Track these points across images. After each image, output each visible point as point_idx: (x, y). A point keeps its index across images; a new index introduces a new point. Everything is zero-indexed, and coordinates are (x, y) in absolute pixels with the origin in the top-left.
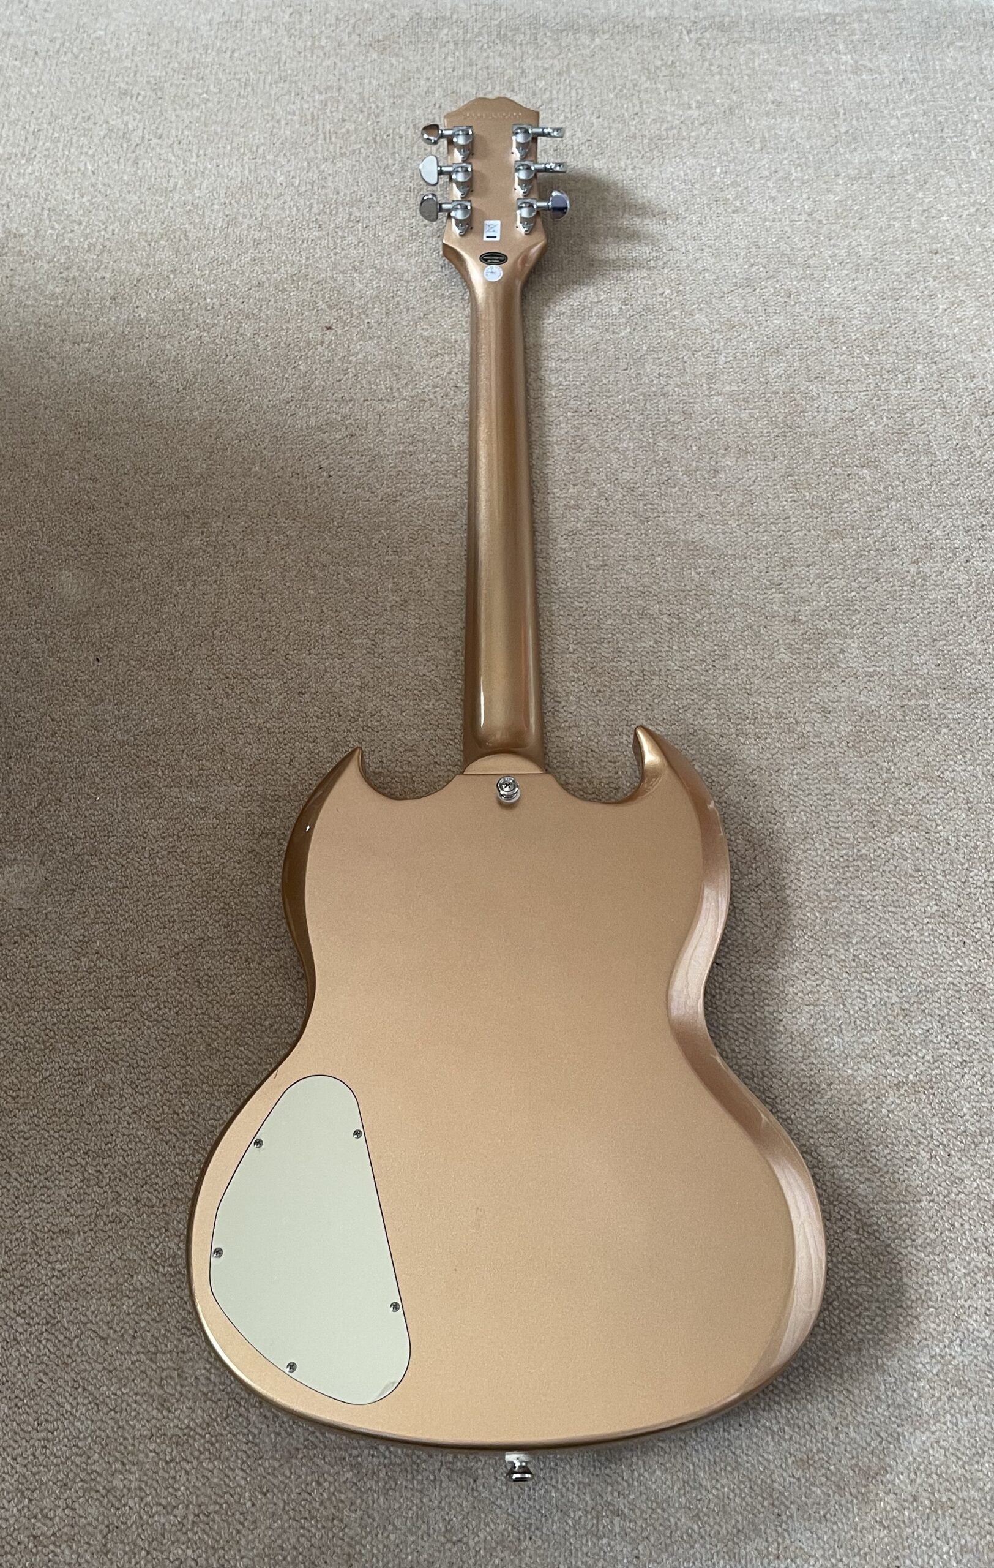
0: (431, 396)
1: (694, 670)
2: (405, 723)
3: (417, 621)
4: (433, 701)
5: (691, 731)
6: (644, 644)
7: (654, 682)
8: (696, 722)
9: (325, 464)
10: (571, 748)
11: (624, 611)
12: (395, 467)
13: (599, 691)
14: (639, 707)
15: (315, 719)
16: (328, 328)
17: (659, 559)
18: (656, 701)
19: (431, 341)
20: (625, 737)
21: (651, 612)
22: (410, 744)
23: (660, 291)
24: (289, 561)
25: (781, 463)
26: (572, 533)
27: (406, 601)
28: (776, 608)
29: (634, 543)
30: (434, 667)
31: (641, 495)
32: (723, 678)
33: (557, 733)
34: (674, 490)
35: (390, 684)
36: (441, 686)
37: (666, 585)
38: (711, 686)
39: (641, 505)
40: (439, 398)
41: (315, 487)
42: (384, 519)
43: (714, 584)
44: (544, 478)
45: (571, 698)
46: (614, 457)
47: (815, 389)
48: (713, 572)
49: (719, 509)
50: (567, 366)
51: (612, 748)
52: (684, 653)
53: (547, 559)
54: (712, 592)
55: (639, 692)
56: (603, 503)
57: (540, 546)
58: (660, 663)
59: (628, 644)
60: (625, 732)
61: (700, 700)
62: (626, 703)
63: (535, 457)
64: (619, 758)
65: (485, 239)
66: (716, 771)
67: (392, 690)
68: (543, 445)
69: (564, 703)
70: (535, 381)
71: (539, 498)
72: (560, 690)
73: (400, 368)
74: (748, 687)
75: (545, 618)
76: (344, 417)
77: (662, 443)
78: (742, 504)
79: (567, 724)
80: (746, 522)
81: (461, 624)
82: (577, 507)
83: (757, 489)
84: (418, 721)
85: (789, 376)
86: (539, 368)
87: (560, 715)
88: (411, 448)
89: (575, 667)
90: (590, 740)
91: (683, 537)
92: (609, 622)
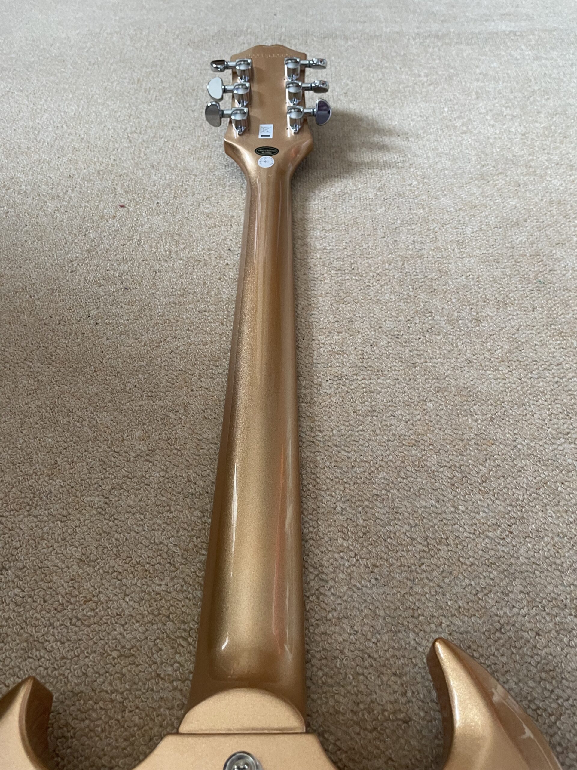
0: (206, 257)
1: (488, 537)
2: (127, 613)
3: (162, 473)
4: (167, 579)
5: (497, 625)
6: (424, 503)
7: (442, 553)
8: (501, 613)
9: (93, 313)
10: (342, 652)
11: (398, 463)
12: (163, 315)
13: (376, 566)
14: (426, 589)
15: (12, 606)
16: (122, 206)
17: (430, 405)
18: (447, 580)
19: (210, 216)
20: (411, 635)
21: (427, 463)
22: (128, 646)
23: (408, 182)
24: (33, 406)
25: (541, 314)
26: (338, 378)
27: (153, 451)
28: (570, 461)
29: (403, 388)
30: (174, 533)
31: (406, 342)
32: (524, 548)
33: (322, 629)
34: (439, 338)
35: (117, 556)
36: (180, 559)
37: (441, 433)
38: (512, 560)
39: (407, 351)
40: (213, 258)
41: (80, 333)
42: (144, 364)
43: (492, 431)
44: (309, 326)
45: (341, 575)
46: (377, 308)
47: (558, 253)
48: (492, 419)
49: (487, 355)
50: (331, 235)
51: (397, 653)
52: (473, 515)
53: (311, 404)
54: (494, 442)
55: (424, 567)
56: (368, 349)
57: (303, 391)
58: (445, 528)
59: (404, 503)
60: (411, 626)
61: (502, 580)
62: (409, 583)
63: (300, 307)
64: (407, 669)
65: (260, 137)
66: (539, 690)
67: (118, 564)
68: (308, 298)
69: (331, 583)
70: (302, 246)
71: (303, 344)
72: (326, 564)
73: (180, 235)
74: (558, 561)
75: (309, 470)
76: (121, 274)
77: (422, 296)
78: (510, 351)
79: (336, 614)
80: (517, 369)
81: (212, 478)
82: (342, 353)
83: (522, 338)
84: (144, 609)
85: (532, 243)
86: (304, 237)
87: (327, 600)
88: (182, 299)
89: (344, 532)
90: (367, 640)
91: (453, 382)
92: (381, 475)
